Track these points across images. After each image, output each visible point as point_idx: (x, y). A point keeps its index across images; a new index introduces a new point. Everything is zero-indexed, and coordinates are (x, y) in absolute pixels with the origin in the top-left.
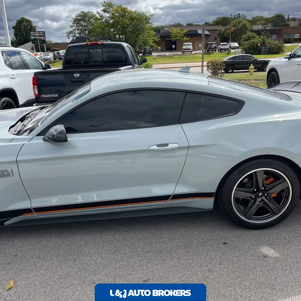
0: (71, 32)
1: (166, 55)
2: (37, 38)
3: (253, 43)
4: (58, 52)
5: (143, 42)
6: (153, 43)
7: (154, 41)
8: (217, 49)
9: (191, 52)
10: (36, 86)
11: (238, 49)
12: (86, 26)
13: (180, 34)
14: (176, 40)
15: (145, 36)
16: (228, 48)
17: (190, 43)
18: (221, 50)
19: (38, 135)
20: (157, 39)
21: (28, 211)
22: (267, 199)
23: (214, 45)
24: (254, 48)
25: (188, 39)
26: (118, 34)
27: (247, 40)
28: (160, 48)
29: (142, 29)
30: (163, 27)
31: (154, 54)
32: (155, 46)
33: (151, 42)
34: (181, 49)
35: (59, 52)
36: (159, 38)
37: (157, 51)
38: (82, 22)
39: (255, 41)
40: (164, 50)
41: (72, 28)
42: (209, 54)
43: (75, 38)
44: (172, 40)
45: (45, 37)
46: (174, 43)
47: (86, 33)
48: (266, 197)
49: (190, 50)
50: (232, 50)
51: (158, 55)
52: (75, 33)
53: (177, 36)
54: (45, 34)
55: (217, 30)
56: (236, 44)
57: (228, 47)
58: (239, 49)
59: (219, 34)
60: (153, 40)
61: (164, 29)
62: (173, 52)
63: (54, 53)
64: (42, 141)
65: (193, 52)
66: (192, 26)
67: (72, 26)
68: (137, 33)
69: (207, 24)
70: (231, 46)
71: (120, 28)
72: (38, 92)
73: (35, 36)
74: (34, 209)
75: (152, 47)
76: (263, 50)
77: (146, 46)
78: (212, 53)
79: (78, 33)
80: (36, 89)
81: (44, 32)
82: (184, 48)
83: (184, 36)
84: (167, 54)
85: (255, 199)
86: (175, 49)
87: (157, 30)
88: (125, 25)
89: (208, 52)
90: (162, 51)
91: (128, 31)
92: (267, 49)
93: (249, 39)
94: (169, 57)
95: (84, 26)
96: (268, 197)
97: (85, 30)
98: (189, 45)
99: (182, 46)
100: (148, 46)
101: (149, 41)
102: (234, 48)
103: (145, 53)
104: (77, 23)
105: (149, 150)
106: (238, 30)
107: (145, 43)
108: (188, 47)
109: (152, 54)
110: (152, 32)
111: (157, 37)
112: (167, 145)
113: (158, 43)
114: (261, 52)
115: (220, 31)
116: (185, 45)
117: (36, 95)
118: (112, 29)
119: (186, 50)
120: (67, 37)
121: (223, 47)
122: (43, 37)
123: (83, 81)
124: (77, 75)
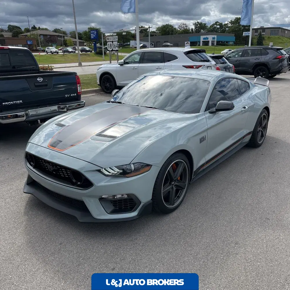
74: (206, 162)
123: (47, 85)
124: (40, 80)
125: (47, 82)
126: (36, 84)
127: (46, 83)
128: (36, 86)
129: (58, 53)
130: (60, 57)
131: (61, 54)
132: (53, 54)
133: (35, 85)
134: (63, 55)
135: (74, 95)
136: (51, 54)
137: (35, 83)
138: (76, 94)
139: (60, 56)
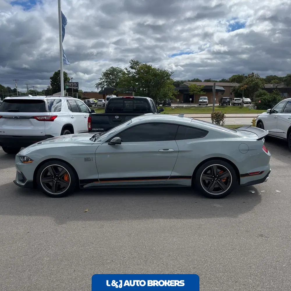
0: (100, 84)
1: (183, 106)
2: (71, 87)
3: (265, 99)
4: (88, 100)
5: (163, 95)
6: (172, 95)
7: (174, 95)
8: (231, 103)
9: (207, 105)
10: (90, 123)
12: (114, 79)
13: (197, 88)
14: (193, 94)
15: (166, 89)
16: (241, 103)
17: (206, 97)
18: (234, 104)
19: (106, 142)
20: (176, 93)
21: (96, 180)
22: (220, 182)
23: (228, 100)
24: (265, 104)
25: (205, 93)
26: (142, 87)
27: (259, 97)
28: (178, 100)
29: (163, 83)
30: (182, 82)
31: (172, 105)
32: (174, 99)
33: (170, 94)
34: (197, 102)
35: (90, 100)
36: (178, 92)
37: (175, 102)
38: (111, 76)
39: (266, 97)
40: (183, 102)
41: (102, 80)
42: (224, 108)
43: (104, 88)
44: (190, 94)
45: (78, 87)
46: (192, 96)
47: (113, 85)
48: (219, 181)
49: (206, 103)
50: (244, 105)
51: (176, 106)
52: (104, 84)
53: (195, 91)
54: (78, 85)
55: (231, 87)
56: (249, 100)
58: (251, 104)
59: (234, 90)
60: (172, 93)
61: (184, 84)
62: (190, 104)
63: (85, 101)
64: (108, 145)
65: (209, 105)
66: (210, 82)
67: (102, 79)
68: (159, 87)
69: (223, 81)
70: (244, 101)
71: (143, 82)
72: (91, 127)
73: (69, 86)
74: (99, 179)
75: (171, 99)
76: (274, 106)
77: (166, 98)
78: (226, 107)
79: (106, 85)
80: (89, 125)
81: (78, 83)
82: (200, 101)
83: (201, 91)
84: (185, 105)
85: (213, 182)
86: (192, 102)
87: (177, 84)
88: (148, 80)
89: (222, 105)
90: (180, 102)
91: (151, 85)
93: (260, 95)
94: (186, 108)
95: (113, 79)
96: (220, 181)
97: (113, 82)
98: (205, 99)
99: (199, 99)
100: (168, 98)
101: (169, 94)
102: (247, 103)
103: (164, 104)
104: (106, 76)
105: (159, 152)
106: (251, 87)
107: (165, 96)
108: (204, 100)
109: (171, 105)
110: (173, 87)
111: (176, 91)
112: (168, 149)
113: (177, 96)
115: (234, 87)
116: (201, 99)
117: (89, 128)
118: (137, 83)
119: (202, 103)
120: (97, 88)
121: (236, 102)
122: (77, 87)
126: (114, 120)
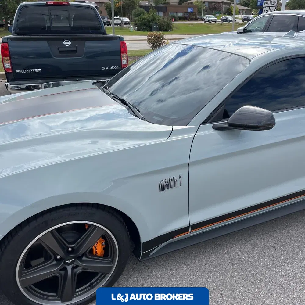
3: (144, 19)
8: (109, 23)
10: (7, 58)
11: (129, 24)
21: (184, 230)
23: (106, 19)
24: (145, 25)
27: (137, 16)
39: (145, 17)
50: (124, 25)
56: (127, 20)
57: (120, 22)
59: (107, 7)
64: (212, 131)
70: (123, 21)
72: (11, 65)
76: (154, 26)
80: (6, 62)
92: (158, 26)
93: (139, 14)
102: (126, 23)
114: (153, 29)
117: (6, 70)
121: (115, 22)
123: (76, 51)
124: (67, 43)
125: (76, 47)
126: (61, 49)
127: (75, 49)
128: (60, 52)
129: (216, 22)
130: (217, 26)
131: (219, 24)
132: (210, 22)
133: (59, 49)
134: (221, 24)
135: (115, 67)
136: (208, 22)
137: (59, 48)
138: (118, 67)
139: (219, 25)
